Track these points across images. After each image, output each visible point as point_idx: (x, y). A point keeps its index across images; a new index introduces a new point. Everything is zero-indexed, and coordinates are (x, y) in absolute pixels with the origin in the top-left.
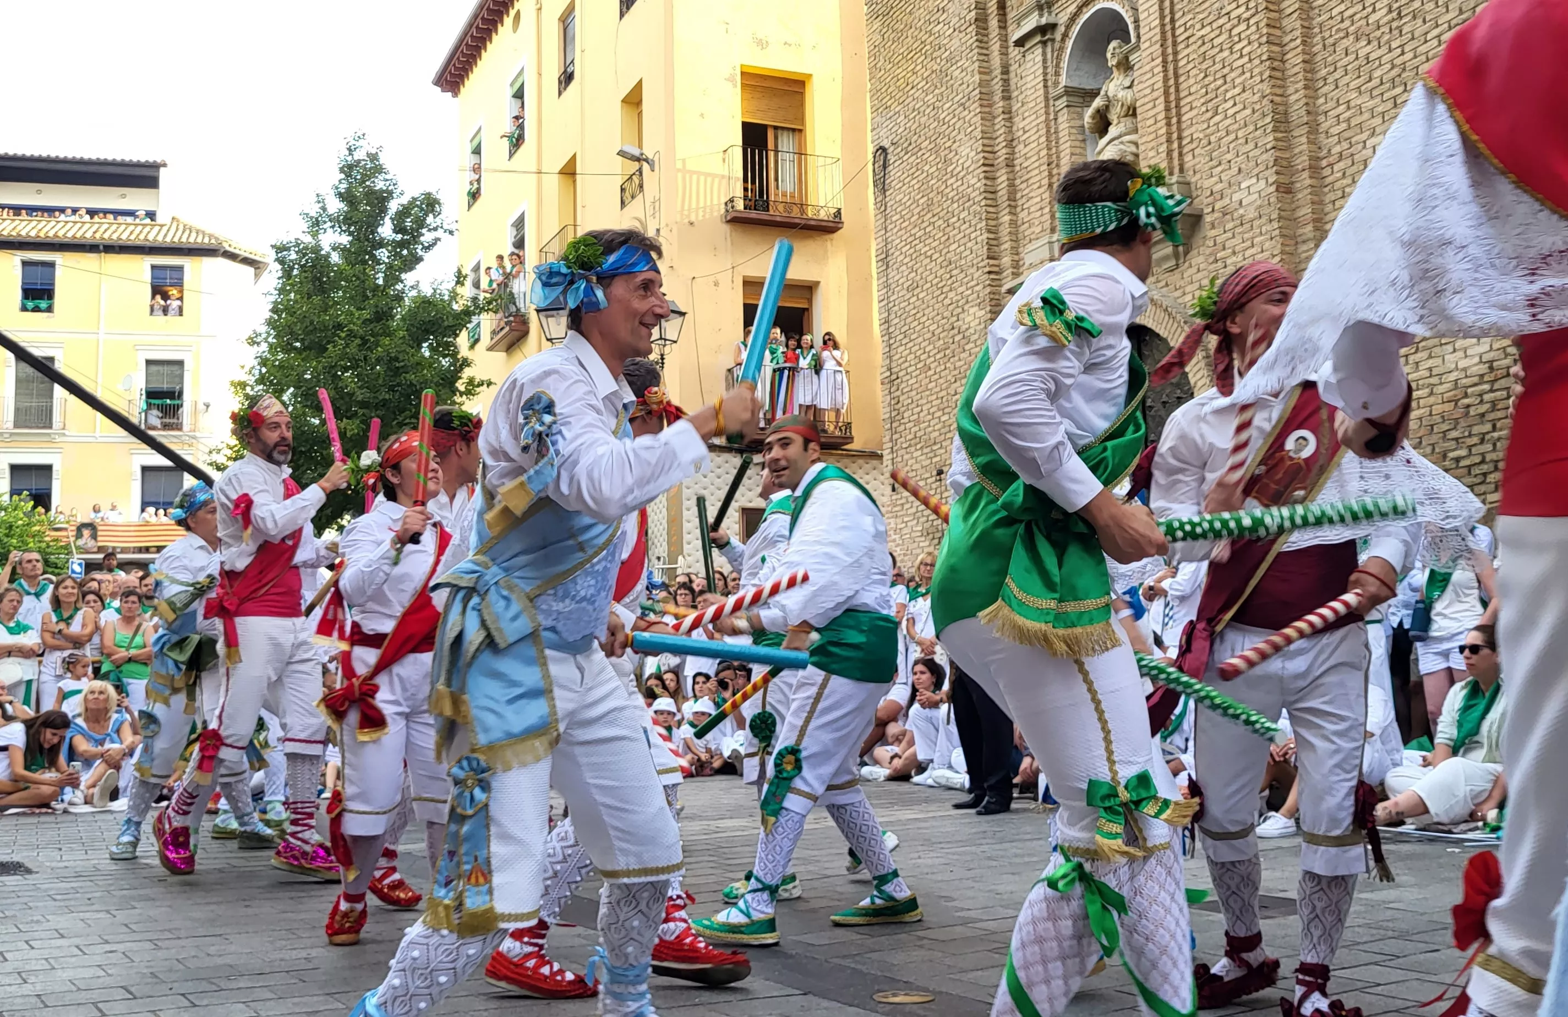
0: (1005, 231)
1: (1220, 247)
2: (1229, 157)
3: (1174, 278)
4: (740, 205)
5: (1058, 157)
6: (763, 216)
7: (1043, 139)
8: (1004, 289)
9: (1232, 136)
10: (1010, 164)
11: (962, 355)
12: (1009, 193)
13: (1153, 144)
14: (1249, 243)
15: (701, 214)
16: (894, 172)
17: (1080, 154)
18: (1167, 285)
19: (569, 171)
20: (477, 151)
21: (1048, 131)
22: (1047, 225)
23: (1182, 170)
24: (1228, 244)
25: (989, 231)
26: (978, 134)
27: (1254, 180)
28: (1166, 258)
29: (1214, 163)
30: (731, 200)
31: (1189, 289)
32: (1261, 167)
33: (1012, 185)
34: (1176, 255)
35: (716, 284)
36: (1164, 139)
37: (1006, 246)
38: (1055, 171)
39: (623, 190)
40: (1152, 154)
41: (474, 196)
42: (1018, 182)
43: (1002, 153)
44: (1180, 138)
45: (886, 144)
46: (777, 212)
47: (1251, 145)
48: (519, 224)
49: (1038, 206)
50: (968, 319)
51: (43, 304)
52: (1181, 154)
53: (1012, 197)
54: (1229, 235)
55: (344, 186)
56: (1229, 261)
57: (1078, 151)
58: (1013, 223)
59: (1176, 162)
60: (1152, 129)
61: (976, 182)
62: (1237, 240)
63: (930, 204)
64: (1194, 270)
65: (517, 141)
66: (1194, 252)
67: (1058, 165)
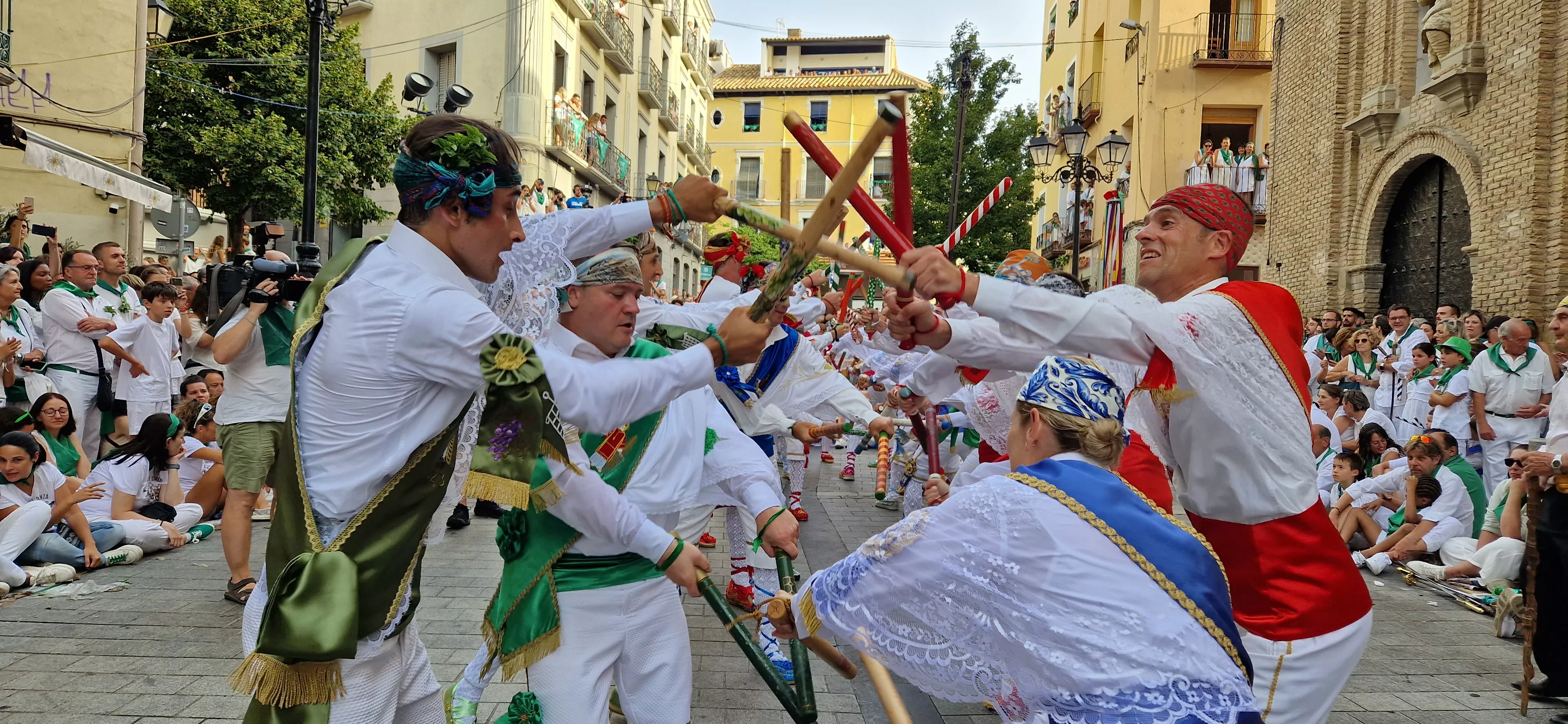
0: (1352, 82)
1: (1494, 100)
2: (1508, 29)
3: (1465, 121)
4: (1204, 55)
5: (1394, 26)
6: (1222, 61)
7: (1384, 13)
8: (1344, 126)
9: (1512, 13)
10: (1361, 32)
11: (1315, 173)
12: (1358, 53)
13: (1459, 17)
14: (1514, 99)
15: (1177, 63)
16: (1287, 36)
17: (1413, 23)
18: (1460, 126)
19: (1100, 34)
20: (1053, 21)
21: (1388, 6)
22: (1380, 79)
23: (1479, 37)
24: (1500, 99)
25: (1339, 83)
26: (1338, 10)
27: (1524, 48)
28: (1459, 107)
29: (1497, 34)
30: (1197, 52)
31: (1475, 130)
32: (1530, 38)
33: (1361, 48)
34: (1467, 104)
35: (1182, 112)
36: (1466, 13)
37: (1352, 93)
38: (1391, 37)
39: (1127, 48)
40: (1457, 25)
41: (1050, 51)
42: (1366, 44)
43: (1356, 23)
44: (1480, 12)
45: (1283, 15)
46: (1232, 58)
47: (1525, 21)
48: (1072, 70)
49: (1375, 65)
50: (1320, 147)
51: (821, 126)
52: (1479, 25)
53: (1360, 56)
54: (1502, 91)
55: (952, 60)
56: (1499, 112)
57: (1410, 20)
58: (1360, 77)
59: (1475, 31)
60: (1459, 5)
61: (1334, 46)
62: (1507, 96)
63: (1308, 60)
64: (1480, 116)
65: (1074, 15)
66: (1481, 102)
67: (1394, 33)
